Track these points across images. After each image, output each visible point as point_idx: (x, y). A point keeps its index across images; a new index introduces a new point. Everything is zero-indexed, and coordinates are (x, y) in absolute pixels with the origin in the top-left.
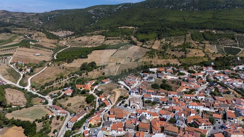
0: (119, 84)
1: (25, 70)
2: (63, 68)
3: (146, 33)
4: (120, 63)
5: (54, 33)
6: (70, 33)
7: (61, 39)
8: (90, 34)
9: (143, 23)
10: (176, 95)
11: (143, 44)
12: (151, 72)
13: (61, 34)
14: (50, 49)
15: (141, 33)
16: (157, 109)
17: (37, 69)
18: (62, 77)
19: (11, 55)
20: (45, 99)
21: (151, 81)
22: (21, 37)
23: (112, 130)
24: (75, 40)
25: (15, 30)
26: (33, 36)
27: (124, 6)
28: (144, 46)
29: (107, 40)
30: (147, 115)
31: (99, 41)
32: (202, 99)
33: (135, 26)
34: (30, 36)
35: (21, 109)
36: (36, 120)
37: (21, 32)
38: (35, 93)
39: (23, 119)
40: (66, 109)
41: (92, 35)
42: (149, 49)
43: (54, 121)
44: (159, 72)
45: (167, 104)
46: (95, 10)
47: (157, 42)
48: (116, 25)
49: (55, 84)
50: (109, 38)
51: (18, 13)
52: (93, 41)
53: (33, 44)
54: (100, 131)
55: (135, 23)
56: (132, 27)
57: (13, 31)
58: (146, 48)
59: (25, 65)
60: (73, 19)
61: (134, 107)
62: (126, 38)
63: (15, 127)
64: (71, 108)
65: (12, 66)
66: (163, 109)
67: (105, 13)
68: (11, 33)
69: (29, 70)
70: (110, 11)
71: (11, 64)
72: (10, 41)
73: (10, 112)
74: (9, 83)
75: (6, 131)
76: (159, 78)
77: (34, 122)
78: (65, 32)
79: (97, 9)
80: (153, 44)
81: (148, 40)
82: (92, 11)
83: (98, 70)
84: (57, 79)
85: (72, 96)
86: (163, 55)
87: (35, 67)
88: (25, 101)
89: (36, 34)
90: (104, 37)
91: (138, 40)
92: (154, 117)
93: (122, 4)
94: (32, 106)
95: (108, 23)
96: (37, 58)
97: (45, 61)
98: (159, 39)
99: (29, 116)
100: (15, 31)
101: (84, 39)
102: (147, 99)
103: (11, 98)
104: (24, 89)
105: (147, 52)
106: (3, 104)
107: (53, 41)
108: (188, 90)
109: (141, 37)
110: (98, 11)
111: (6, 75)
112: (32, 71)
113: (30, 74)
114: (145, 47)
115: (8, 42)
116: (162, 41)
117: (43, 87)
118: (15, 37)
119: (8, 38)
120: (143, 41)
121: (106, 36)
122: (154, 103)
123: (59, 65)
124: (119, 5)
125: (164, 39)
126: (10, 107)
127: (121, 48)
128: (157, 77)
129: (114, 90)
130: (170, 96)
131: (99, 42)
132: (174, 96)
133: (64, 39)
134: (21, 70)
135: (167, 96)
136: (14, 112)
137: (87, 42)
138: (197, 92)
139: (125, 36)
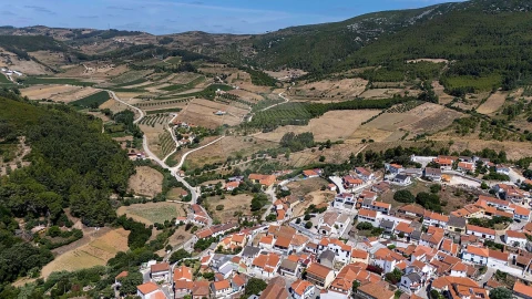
0: (331, 182)
1: (187, 138)
2: (251, 140)
3: (475, 74)
4: (371, 141)
5: (271, 74)
6: (302, 73)
7: (279, 85)
8: (337, 75)
9: (476, 49)
10: (444, 224)
11: (455, 101)
12: (412, 164)
13: (282, 75)
14: (249, 104)
15: (461, 73)
16: (376, 244)
17: (206, 139)
18: (239, 158)
19: (178, 110)
20: (189, 191)
21: (401, 183)
22: (210, 79)
23: (253, 266)
24: (304, 88)
25: (203, 67)
26: (229, 79)
27: (436, 11)
28: (456, 105)
29: (371, 88)
30: (340, 252)
31: (352, 90)
32: (516, 244)
33: (450, 57)
34: (224, 77)
35: (144, 202)
36: (156, 225)
37: (212, 71)
38: (180, 179)
39: (138, 219)
40: (211, 214)
41: (341, 78)
42: (468, 112)
43: (180, 231)
44: (434, 165)
45: (408, 239)
46: (365, 23)
47: (499, 98)
48: (403, 56)
49: (220, 168)
50: (375, 84)
51: (221, 35)
52: (339, 91)
53: (222, 92)
54: (229, 262)
55: (453, 51)
56: (441, 61)
57: (199, 70)
58: (460, 110)
59: (191, 129)
60: (313, 45)
61: (324, 232)
62: (418, 86)
63: (122, 229)
64: (219, 214)
65: (170, 129)
66: (390, 248)
67: (387, 28)
68: (196, 72)
69: (191, 139)
70: (399, 24)
71: (171, 125)
72: (191, 86)
73: (127, 204)
74: (152, 157)
75: (104, 233)
76: (427, 179)
77: (151, 227)
78: (292, 71)
79: (368, 22)
80: (484, 101)
81: (472, 90)
82: (355, 26)
83: (313, 151)
84: (229, 160)
85: (234, 193)
86: (497, 130)
87: (206, 135)
88: (160, 190)
89: (234, 76)
90: (366, 82)
91: (446, 91)
92: (355, 260)
93: (433, 6)
94: (164, 200)
95: (385, 52)
96: (216, 119)
97: (227, 126)
98: (506, 89)
99: (150, 215)
100: (203, 70)
101: (322, 86)
102: (364, 221)
103: (140, 182)
104: (166, 170)
105: (457, 121)
106: (119, 189)
107: (261, 89)
108: (490, 217)
109: (457, 82)
110: (371, 25)
111: (155, 143)
112: (196, 141)
113: (190, 146)
114: (458, 109)
115: (187, 89)
116: (512, 95)
117: (198, 171)
118: (199, 80)
119: (189, 81)
120: (457, 94)
121: (371, 80)
122: (377, 232)
123: (245, 134)
124: (426, 9)
125: (520, 91)
126: (131, 196)
127: (395, 106)
128: (422, 178)
129: (312, 194)
130: (429, 223)
131: (352, 93)
132: (437, 226)
133: (286, 85)
134: (179, 138)
135: (421, 221)
136: (132, 206)
137: (325, 92)
138: (513, 226)
139: (418, 80)
